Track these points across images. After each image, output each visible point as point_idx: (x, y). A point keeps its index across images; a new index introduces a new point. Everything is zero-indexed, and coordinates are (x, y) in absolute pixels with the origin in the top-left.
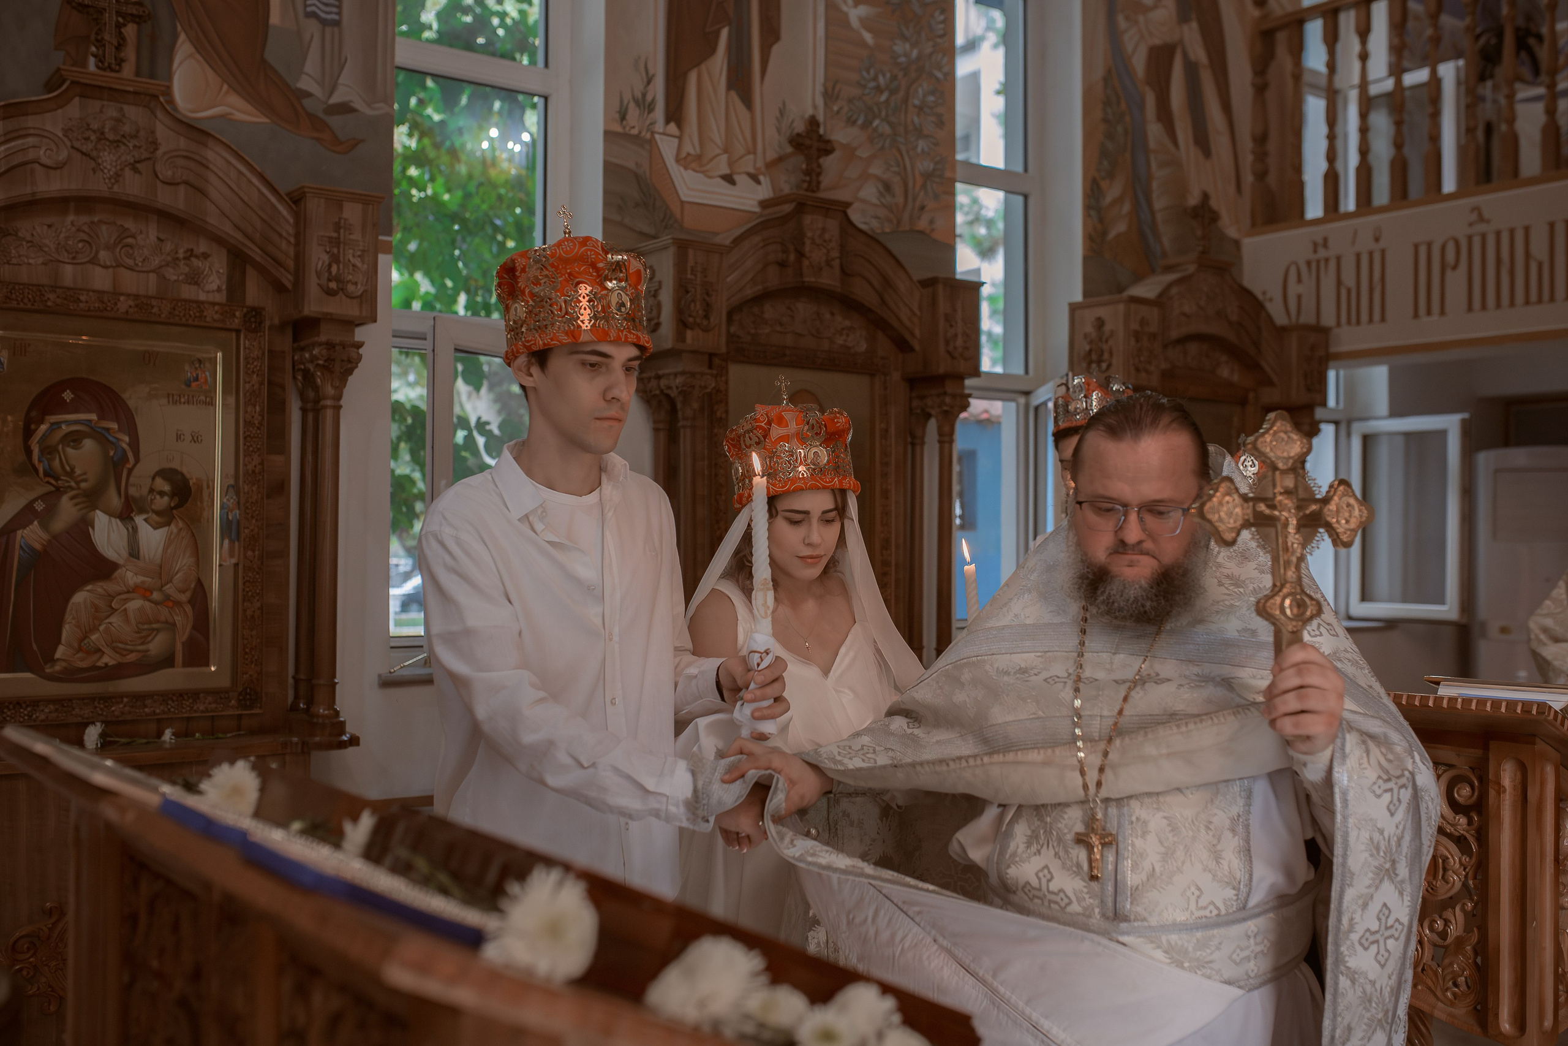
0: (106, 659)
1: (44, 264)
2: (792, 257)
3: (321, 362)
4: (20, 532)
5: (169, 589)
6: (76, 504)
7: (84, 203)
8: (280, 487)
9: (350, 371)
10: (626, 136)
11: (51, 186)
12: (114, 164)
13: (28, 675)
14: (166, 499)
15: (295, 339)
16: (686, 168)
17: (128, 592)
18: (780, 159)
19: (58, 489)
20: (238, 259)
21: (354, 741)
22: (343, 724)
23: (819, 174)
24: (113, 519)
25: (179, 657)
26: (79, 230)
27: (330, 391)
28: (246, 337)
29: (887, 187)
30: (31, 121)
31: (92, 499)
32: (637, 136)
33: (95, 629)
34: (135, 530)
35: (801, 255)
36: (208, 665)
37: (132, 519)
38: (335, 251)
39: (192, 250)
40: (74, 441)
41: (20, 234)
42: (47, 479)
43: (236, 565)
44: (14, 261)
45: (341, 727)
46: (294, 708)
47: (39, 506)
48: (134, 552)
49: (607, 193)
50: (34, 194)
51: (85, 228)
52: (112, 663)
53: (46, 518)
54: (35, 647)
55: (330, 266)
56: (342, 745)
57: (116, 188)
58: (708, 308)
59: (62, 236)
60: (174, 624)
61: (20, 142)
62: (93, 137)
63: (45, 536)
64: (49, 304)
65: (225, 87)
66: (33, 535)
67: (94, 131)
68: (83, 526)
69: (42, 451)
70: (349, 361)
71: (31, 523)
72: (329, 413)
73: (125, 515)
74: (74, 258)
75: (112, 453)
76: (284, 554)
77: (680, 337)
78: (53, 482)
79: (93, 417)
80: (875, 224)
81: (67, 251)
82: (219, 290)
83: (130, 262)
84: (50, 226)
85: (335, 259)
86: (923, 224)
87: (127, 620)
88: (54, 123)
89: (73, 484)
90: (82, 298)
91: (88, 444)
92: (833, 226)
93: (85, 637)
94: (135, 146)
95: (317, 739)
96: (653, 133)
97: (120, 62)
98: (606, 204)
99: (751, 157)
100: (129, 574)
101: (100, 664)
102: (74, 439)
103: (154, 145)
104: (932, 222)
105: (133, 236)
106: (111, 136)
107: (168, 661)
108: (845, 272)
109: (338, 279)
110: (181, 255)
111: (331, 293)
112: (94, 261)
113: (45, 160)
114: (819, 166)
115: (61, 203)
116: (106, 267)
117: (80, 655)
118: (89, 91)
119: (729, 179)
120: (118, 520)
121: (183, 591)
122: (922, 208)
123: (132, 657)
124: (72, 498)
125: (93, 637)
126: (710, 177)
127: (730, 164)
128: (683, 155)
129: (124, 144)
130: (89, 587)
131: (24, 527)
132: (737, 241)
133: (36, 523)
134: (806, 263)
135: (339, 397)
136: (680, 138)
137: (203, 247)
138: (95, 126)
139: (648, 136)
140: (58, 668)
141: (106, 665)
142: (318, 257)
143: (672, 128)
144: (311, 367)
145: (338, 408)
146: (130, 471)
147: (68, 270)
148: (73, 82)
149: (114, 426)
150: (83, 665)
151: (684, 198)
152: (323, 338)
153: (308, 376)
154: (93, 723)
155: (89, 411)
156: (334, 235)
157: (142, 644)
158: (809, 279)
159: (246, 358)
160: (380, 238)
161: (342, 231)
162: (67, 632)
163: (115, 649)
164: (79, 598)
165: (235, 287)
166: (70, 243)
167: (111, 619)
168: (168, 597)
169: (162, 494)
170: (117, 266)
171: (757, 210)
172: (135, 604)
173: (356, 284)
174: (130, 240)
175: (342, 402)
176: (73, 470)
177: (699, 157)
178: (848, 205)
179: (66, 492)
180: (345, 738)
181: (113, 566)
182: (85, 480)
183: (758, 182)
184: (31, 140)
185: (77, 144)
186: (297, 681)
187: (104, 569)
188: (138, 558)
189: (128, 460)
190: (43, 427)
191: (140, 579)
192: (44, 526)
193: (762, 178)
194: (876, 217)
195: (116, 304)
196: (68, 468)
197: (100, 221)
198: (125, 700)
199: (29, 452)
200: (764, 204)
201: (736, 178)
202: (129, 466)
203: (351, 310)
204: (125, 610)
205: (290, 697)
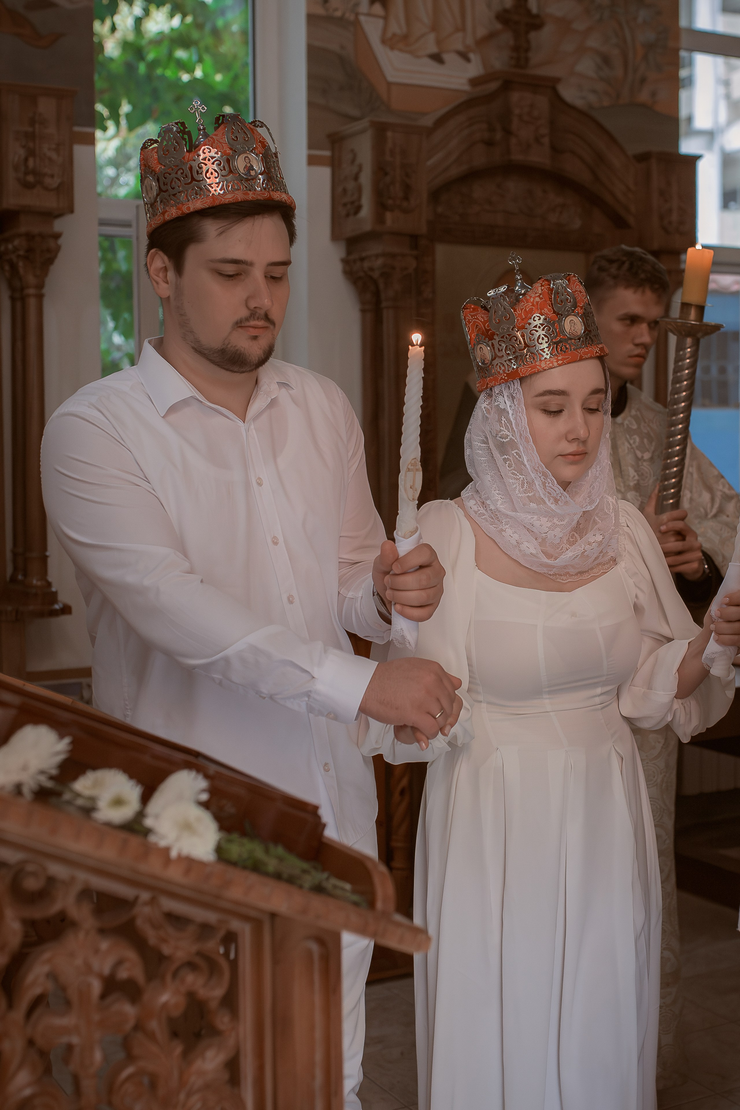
2: (499, 136)
3: (21, 253)
9: (50, 261)
10: (329, 19)
16: (392, 48)
18: (491, 36)
21: (66, 610)
22: (55, 594)
23: (527, 50)
27: (31, 279)
29: (606, 60)
32: (341, 19)
35: (508, 132)
38: (31, 145)
45: (53, 597)
46: (13, 579)
49: (311, 77)
55: (26, 160)
56: (55, 613)
58: (407, 189)
70: (49, 250)
72: (32, 302)
77: (379, 218)
80: (592, 98)
85: (31, 153)
86: (644, 96)
92: (542, 102)
95: (31, 608)
96: (357, 14)
98: (311, 88)
99: (460, 35)
104: (653, 94)
108: (555, 150)
109: (34, 172)
111: (28, 186)
114: (528, 42)
119: (437, 58)
122: (643, 80)
126: (418, 57)
127: (439, 42)
128: (389, 35)
132: (441, 122)
134: (513, 141)
135: (40, 286)
136: (386, 18)
139: (352, 18)
142: (14, 151)
143: (378, 9)
144: (14, 257)
145: (40, 297)
151: (390, 79)
152: (23, 229)
153: (13, 267)
156: (30, 129)
158: (517, 157)
160: (77, 129)
161: (37, 126)
171: (467, 88)
173: (52, 176)
175: (45, 291)
177: (405, 38)
178: (558, 80)
180: (57, 607)
183: (468, 60)
186: (15, 555)
193: (472, 56)
194: (594, 91)
200: (474, 82)
201: (446, 57)
203: (50, 202)
205: (9, 570)
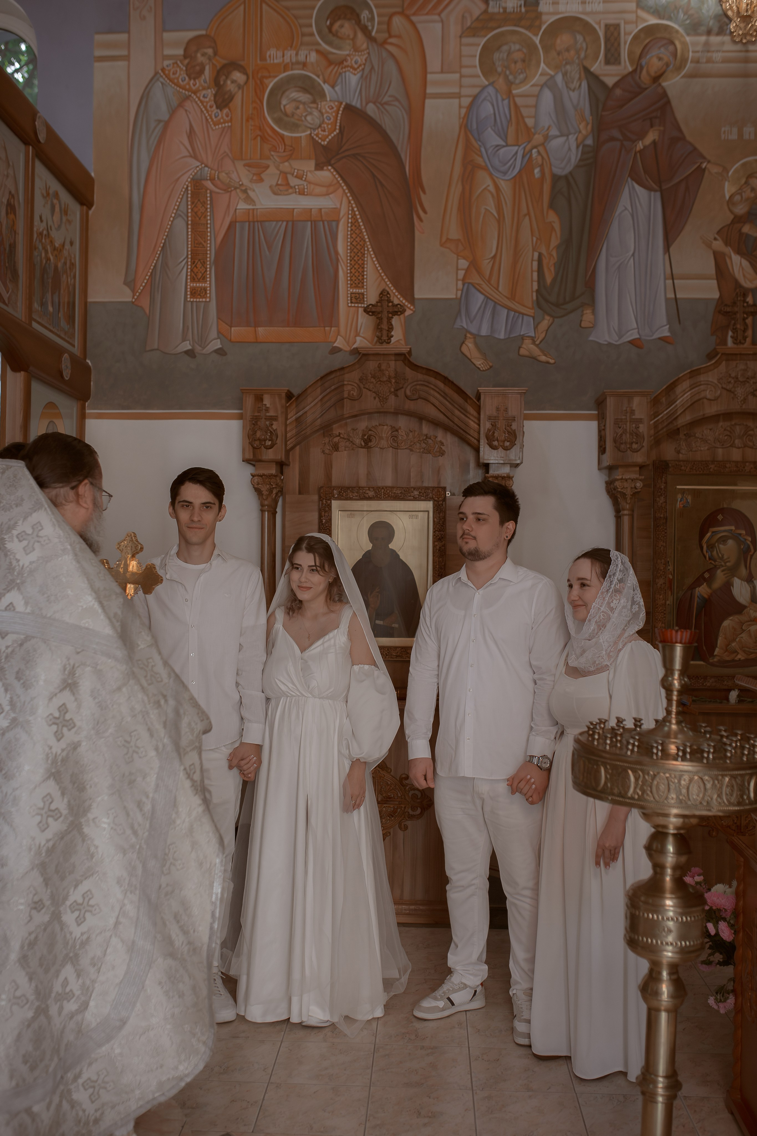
0: (739, 656)
1: (708, 449)
4: (697, 589)
6: (725, 574)
7: (727, 416)
11: (710, 410)
12: (743, 394)
13: (702, 663)
17: (751, 621)
19: (715, 566)
24: (743, 582)
26: (725, 430)
30: (702, 378)
31: (733, 571)
33: (734, 640)
34: (754, 588)
37: (753, 582)
40: (724, 541)
41: (696, 435)
42: (710, 561)
44: (694, 449)
47: (707, 575)
50: (704, 415)
51: (729, 429)
52: (743, 658)
53: (709, 581)
54: (704, 648)
57: (744, 407)
59: (717, 433)
61: (697, 389)
62: (732, 381)
63: (710, 591)
64: (711, 470)
66: (703, 590)
67: (733, 378)
68: (728, 586)
69: (707, 547)
71: (703, 584)
73: (750, 580)
74: (723, 445)
75: (742, 547)
78: (713, 562)
79: (733, 528)
81: (719, 441)
83: (751, 444)
84: (710, 429)
87: (750, 636)
88: (711, 377)
89: (723, 564)
90: (728, 465)
91: (730, 542)
93: (729, 645)
94: (754, 383)
97: (745, 338)
100: (751, 612)
101: (737, 658)
102: (723, 540)
105: (753, 430)
106: (741, 379)
112: (733, 445)
113: (709, 396)
115: (717, 417)
116: (739, 448)
117: (726, 653)
118: (730, 357)
120: (746, 583)
123: (752, 656)
124: (723, 571)
125: (733, 644)
129: (748, 382)
130: (731, 618)
131: (699, 586)
133: (705, 584)
138: (733, 375)
140: (715, 660)
141: (740, 660)
146: (752, 556)
147: (720, 451)
148: (722, 354)
149: (744, 532)
150: (728, 659)
154: (734, 690)
155: (731, 525)
162: (720, 641)
163: (744, 651)
164: (726, 623)
166: (721, 437)
167: (743, 635)
170: (745, 447)
172: (754, 628)
174: (751, 432)
176: (723, 556)
179: (719, 568)
181: (744, 607)
182: (729, 562)
184: (702, 387)
185: (724, 386)
187: (739, 608)
189: (750, 551)
190: (709, 534)
191: (756, 614)
192: (709, 586)
195: (744, 467)
196: (720, 555)
197: (735, 424)
199: (702, 548)
202: (751, 553)
204: (749, 630)
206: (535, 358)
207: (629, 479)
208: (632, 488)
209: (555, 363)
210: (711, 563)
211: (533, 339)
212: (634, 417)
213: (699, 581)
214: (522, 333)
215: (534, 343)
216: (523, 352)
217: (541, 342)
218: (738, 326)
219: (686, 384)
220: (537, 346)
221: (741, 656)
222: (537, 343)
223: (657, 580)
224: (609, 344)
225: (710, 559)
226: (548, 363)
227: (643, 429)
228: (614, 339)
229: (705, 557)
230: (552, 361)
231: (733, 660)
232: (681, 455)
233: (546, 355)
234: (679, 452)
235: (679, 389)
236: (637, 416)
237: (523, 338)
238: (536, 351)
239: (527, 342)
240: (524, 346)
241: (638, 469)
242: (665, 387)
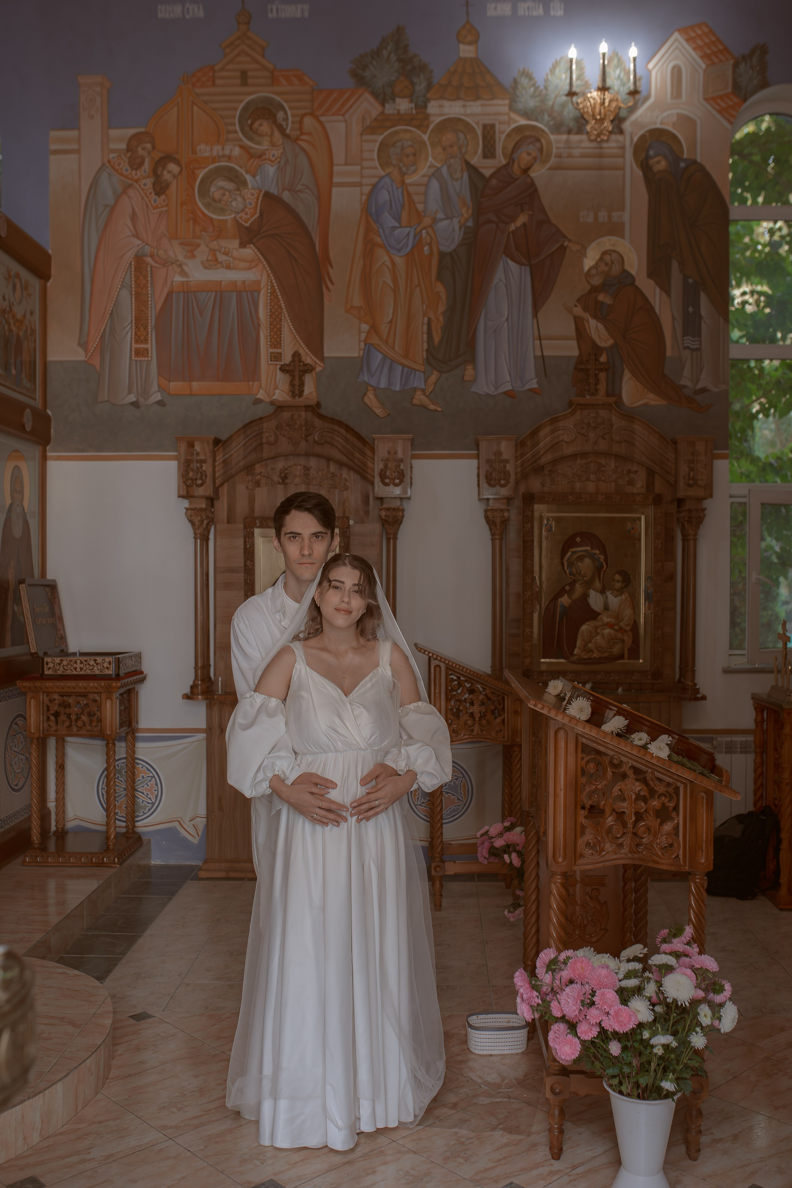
0: (595, 655)
1: (568, 483)
4: (560, 599)
5: (621, 624)
6: (583, 587)
7: (584, 455)
8: (672, 577)
9: (701, 522)
11: (568, 450)
12: (594, 437)
13: (563, 660)
14: (620, 584)
15: (678, 507)
17: (604, 625)
19: (574, 580)
20: (651, 473)
21: (704, 698)
22: (698, 689)
24: (597, 593)
25: (626, 655)
26: (582, 467)
27: (691, 531)
28: (654, 508)
30: (561, 424)
31: (589, 584)
33: (590, 642)
34: (607, 598)
36: (639, 659)
37: (606, 593)
38: (692, 465)
39: (630, 470)
41: (558, 471)
42: (571, 576)
43: (651, 613)
44: (556, 483)
45: (697, 691)
46: (679, 681)
47: (567, 588)
48: (606, 608)
50: (563, 454)
51: (585, 466)
52: (597, 657)
53: (570, 593)
54: (566, 648)
55: (689, 473)
56: (697, 699)
57: (596, 447)
59: (575, 470)
60: (624, 641)
61: (556, 433)
62: (586, 427)
63: (569, 601)
65: (646, 390)
66: (565, 600)
67: (586, 424)
68: (585, 596)
69: (568, 564)
70: (700, 517)
71: (564, 595)
72: (692, 542)
73: (602, 591)
74: (580, 479)
75: (597, 564)
76: (674, 608)
78: (573, 577)
79: (589, 548)
81: (577, 476)
82: (642, 487)
83: (603, 478)
84: (569, 466)
85: (692, 470)
87: (603, 638)
88: (568, 424)
89: (581, 578)
90: (584, 497)
91: (587, 560)
93: (587, 645)
94: (603, 428)
95: (688, 696)
97: (597, 390)
100: (605, 617)
101: (592, 657)
102: (581, 558)
103: (612, 425)
105: (605, 467)
106: (593, 425)
107: (622, 657)
109: (694, 479)
110: (625, 473)
111: (691, 486)
112: (588, 479)
113: (566, 440)
115: (574, 456)
116: (593, 482)
117: (584, 652)
118: (584, 407)
120: (599, 594)
121: (628, 625)
123: (606, 655)
125: (590, 645)
129: (599, 427)
130: (588, 623)
131: (561, 597)
133: (566, 595)
135: (696, 535)
137: (635, 468)
138: (586, 421)
141: (595, 658)
142: (684, 469)
144: (685, 520)
145: (695, 540)
146: (604, 572)
147: (578, 485)
148: (578, 404)
149: (598, 552)
150: (585, 657)
152: (689, 507)
153: (683, 525)
154: (588, 683)
155: (587, 546)
156: (691, 458)
157: (610, 649)
159: (654, 518)
161: (695, 456)
162: (579, 643)
163: (599, 651)
164: (584, 628)
165: (650, 485)
166: (578, 472)
167: (598, 637)
168: (621, 628)
169: (618, 581)
170: (598, 481)
172: (607, 631)
173: (703, 480)
174: (603, 469)
175: (698, 537)
176: (581, 571)
179: (578, 582)
180: (699, 696)
181: (598, 614)
182: (586, 576)
184: (560, 432)
185: (579, 431)
186: (681, 669)
187: (594, 615)
188: (608, 610)
189: (602, 568)
190: (569, 554)
191: (609, 620)
192: (569, 597)
195: (597, 498)
196: (578, 571)
197: (590, 462)
198: (602, 673)
199: (563, 565)
202: (604, 569)
203: (701, 493)
204: (603, 634)
205: (677, 676)
206: (425, 407)
207: (499, 509)
208: (500, 517)
209: (442, 411)
210: (571, 578)
211: (423, 391)
212: (502, 458)
213: (561, 592)
214: (415, 386)
215: (424, 394)
216: (415, 401)
217: (431, 393)
218: (591, 381)
219: (547, 430)
220: (427, 396)
221: (596, 655)
222: (427, 394)
223: (526, 593)
224: (488, 395)
225: (570, 574)
226: (436, 410)
227: (510, 467)
228: (491, 391)
229: (566, 573)
230: (439, 409)
231: (590, 659)
232: (545, 488)
233: (434, 404)
234: (543, 485)
235: (542, 434)
236: (505, 456)
237: (415, 390)
238: (426, 401)
239: (419, 393)
240: (416, 397)
241: (505, 501)
242: (529, 432)
